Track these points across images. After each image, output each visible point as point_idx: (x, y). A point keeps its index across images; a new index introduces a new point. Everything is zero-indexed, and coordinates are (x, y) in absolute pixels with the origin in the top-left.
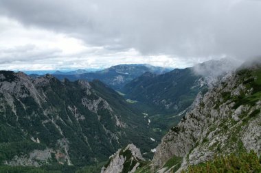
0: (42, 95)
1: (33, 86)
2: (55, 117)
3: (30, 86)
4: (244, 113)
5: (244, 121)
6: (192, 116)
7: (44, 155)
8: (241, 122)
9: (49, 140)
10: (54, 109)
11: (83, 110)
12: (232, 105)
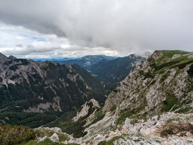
0: (44, 73)
1: (39, 68)
2: (52, 85)
3: (37, 67)
4: (148, 82)
5: (148, 86)
6: (124, 83)
7: (46, 106)
8: (146, 87)
9: (48, 98)
10: (51, 80)
11: (68, 81)
12: (143, 78)
